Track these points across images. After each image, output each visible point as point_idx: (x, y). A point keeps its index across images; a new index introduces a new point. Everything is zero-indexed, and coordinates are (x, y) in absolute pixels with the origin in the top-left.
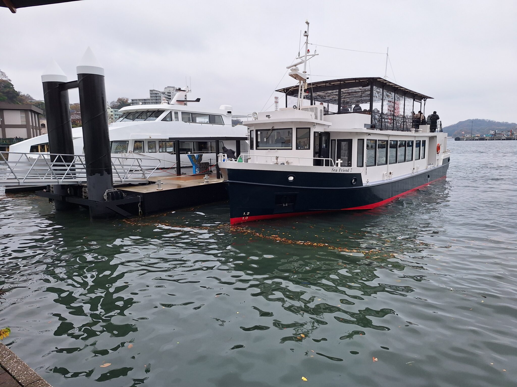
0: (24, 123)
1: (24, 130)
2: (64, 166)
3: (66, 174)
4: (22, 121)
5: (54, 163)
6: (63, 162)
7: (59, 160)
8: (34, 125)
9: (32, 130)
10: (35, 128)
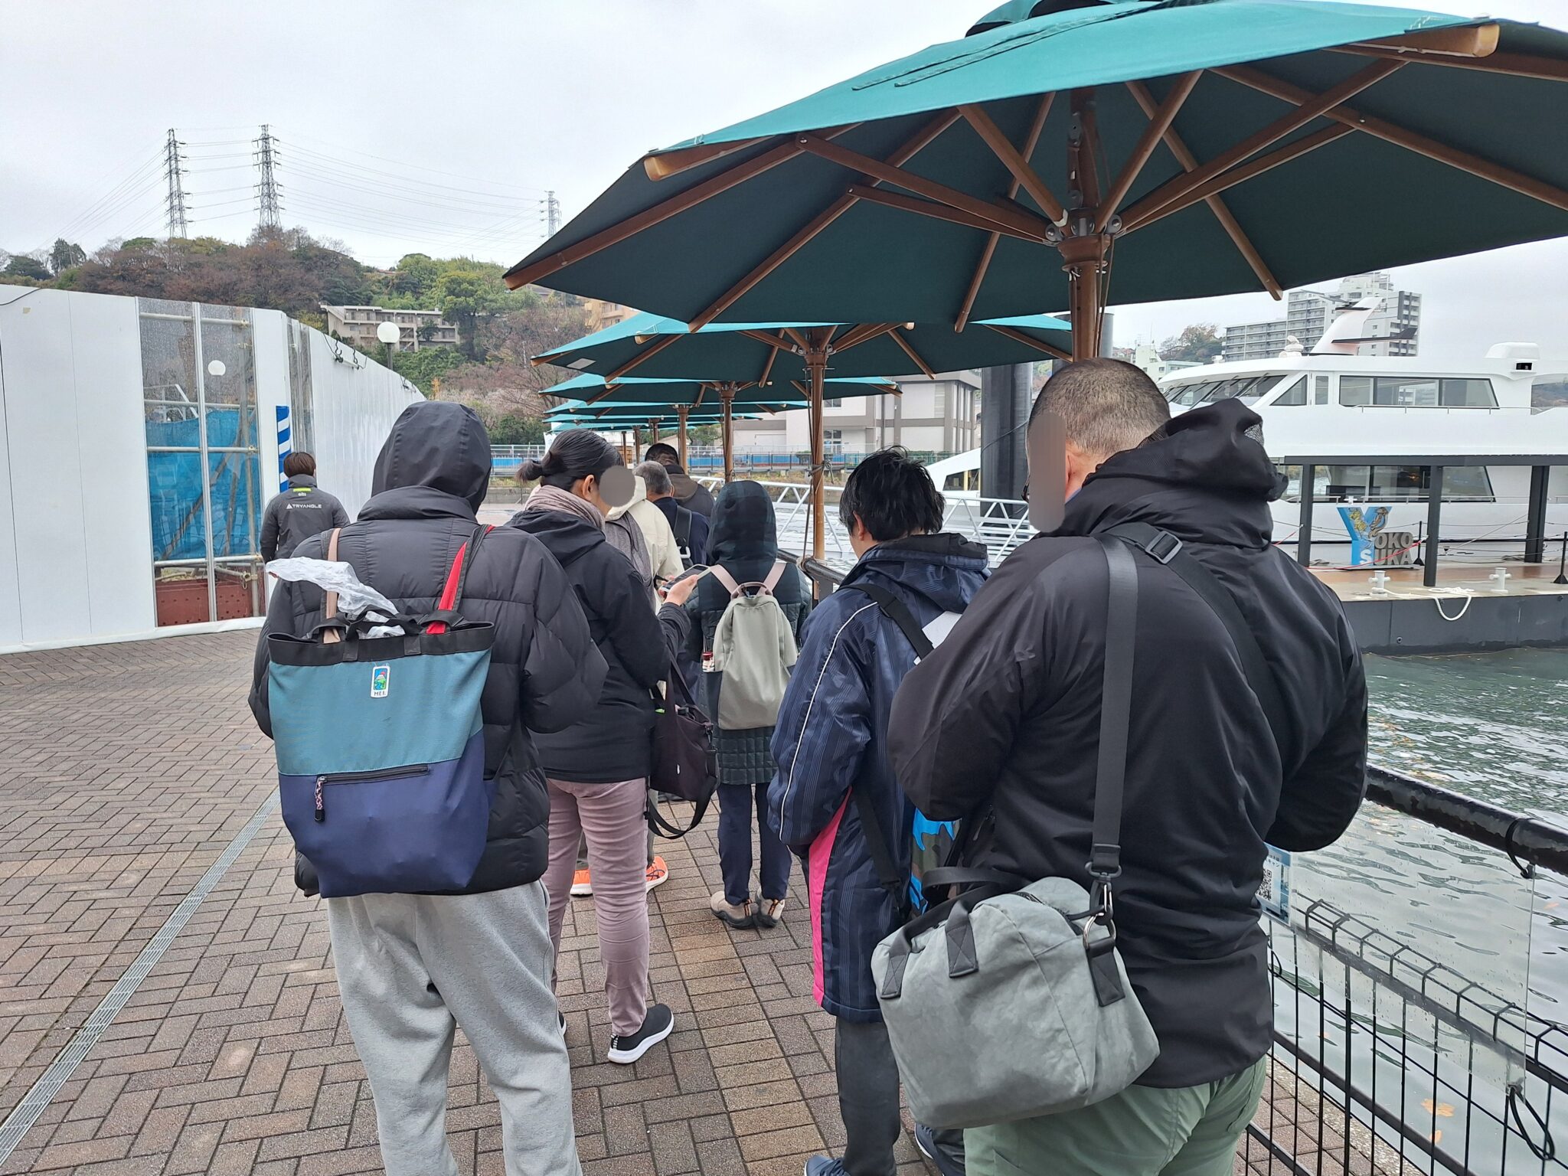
0: (941, 415)
1: (937, 433)
2: (1006, 526)
3: (1006, 545)
4: (936, 410)
5: (987, 519)
6: (1004, 517)
7: (997, 513)
8: (962, 419)
9: (955, 429)
10: (962, 424)
